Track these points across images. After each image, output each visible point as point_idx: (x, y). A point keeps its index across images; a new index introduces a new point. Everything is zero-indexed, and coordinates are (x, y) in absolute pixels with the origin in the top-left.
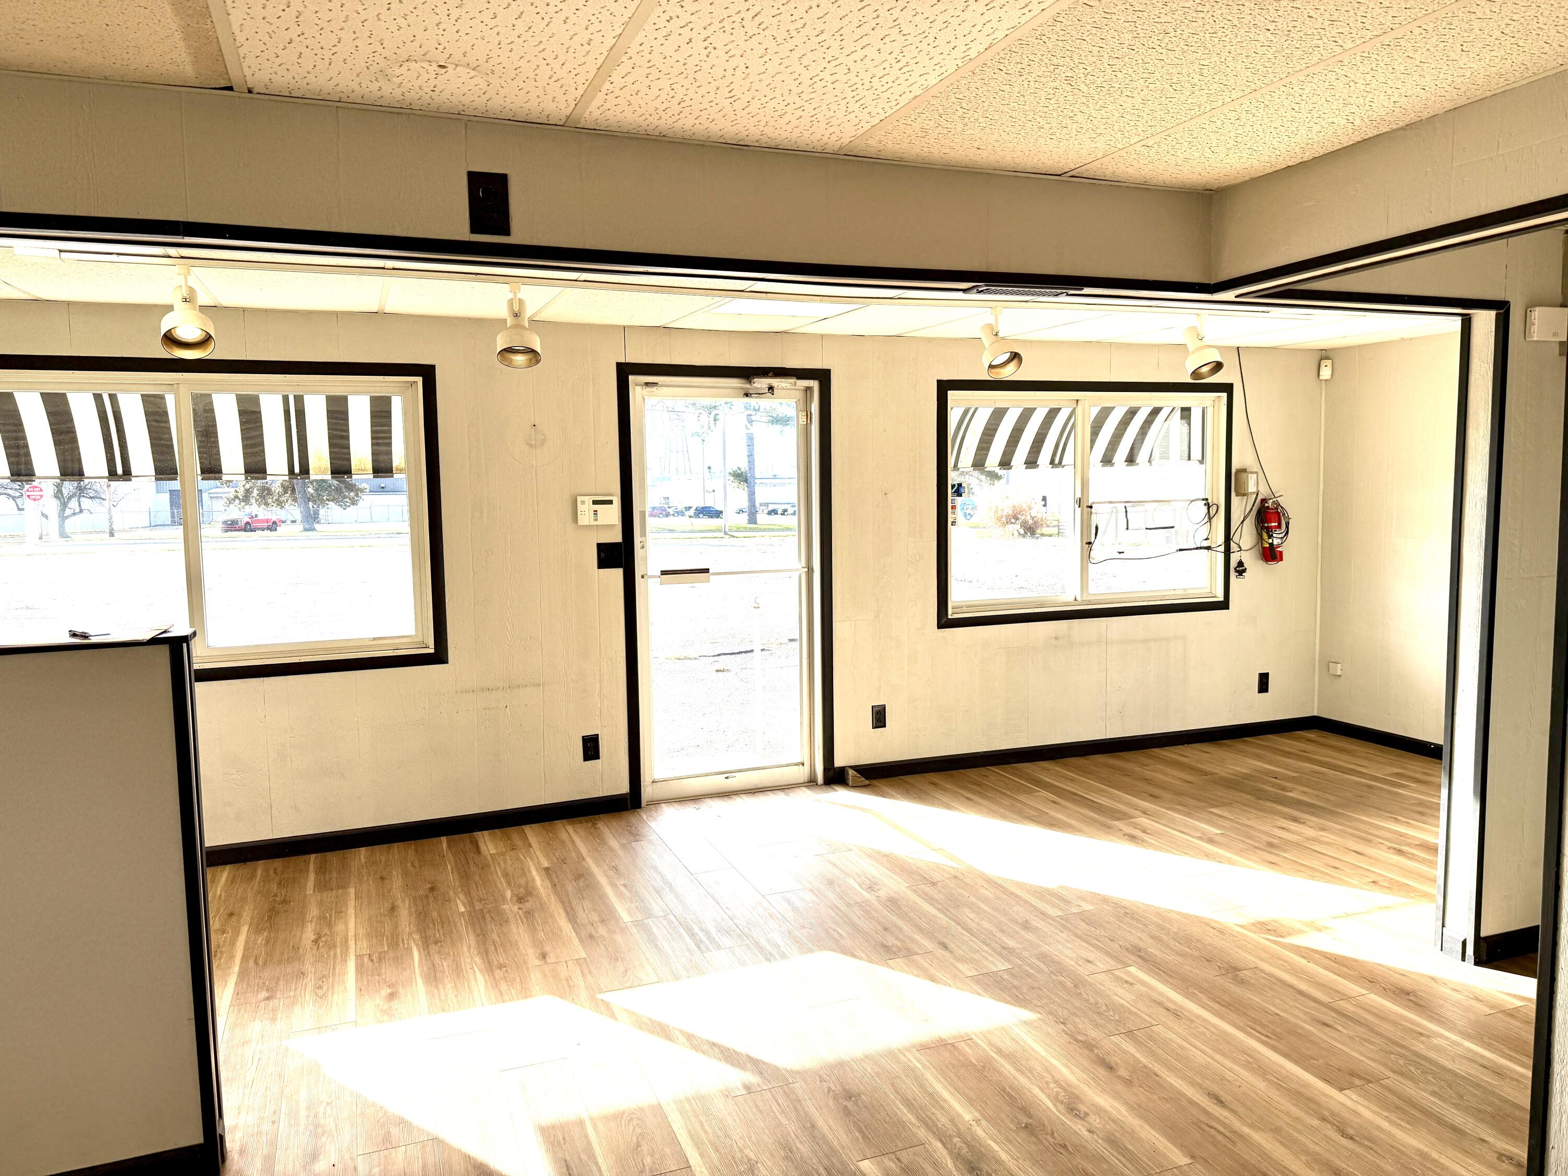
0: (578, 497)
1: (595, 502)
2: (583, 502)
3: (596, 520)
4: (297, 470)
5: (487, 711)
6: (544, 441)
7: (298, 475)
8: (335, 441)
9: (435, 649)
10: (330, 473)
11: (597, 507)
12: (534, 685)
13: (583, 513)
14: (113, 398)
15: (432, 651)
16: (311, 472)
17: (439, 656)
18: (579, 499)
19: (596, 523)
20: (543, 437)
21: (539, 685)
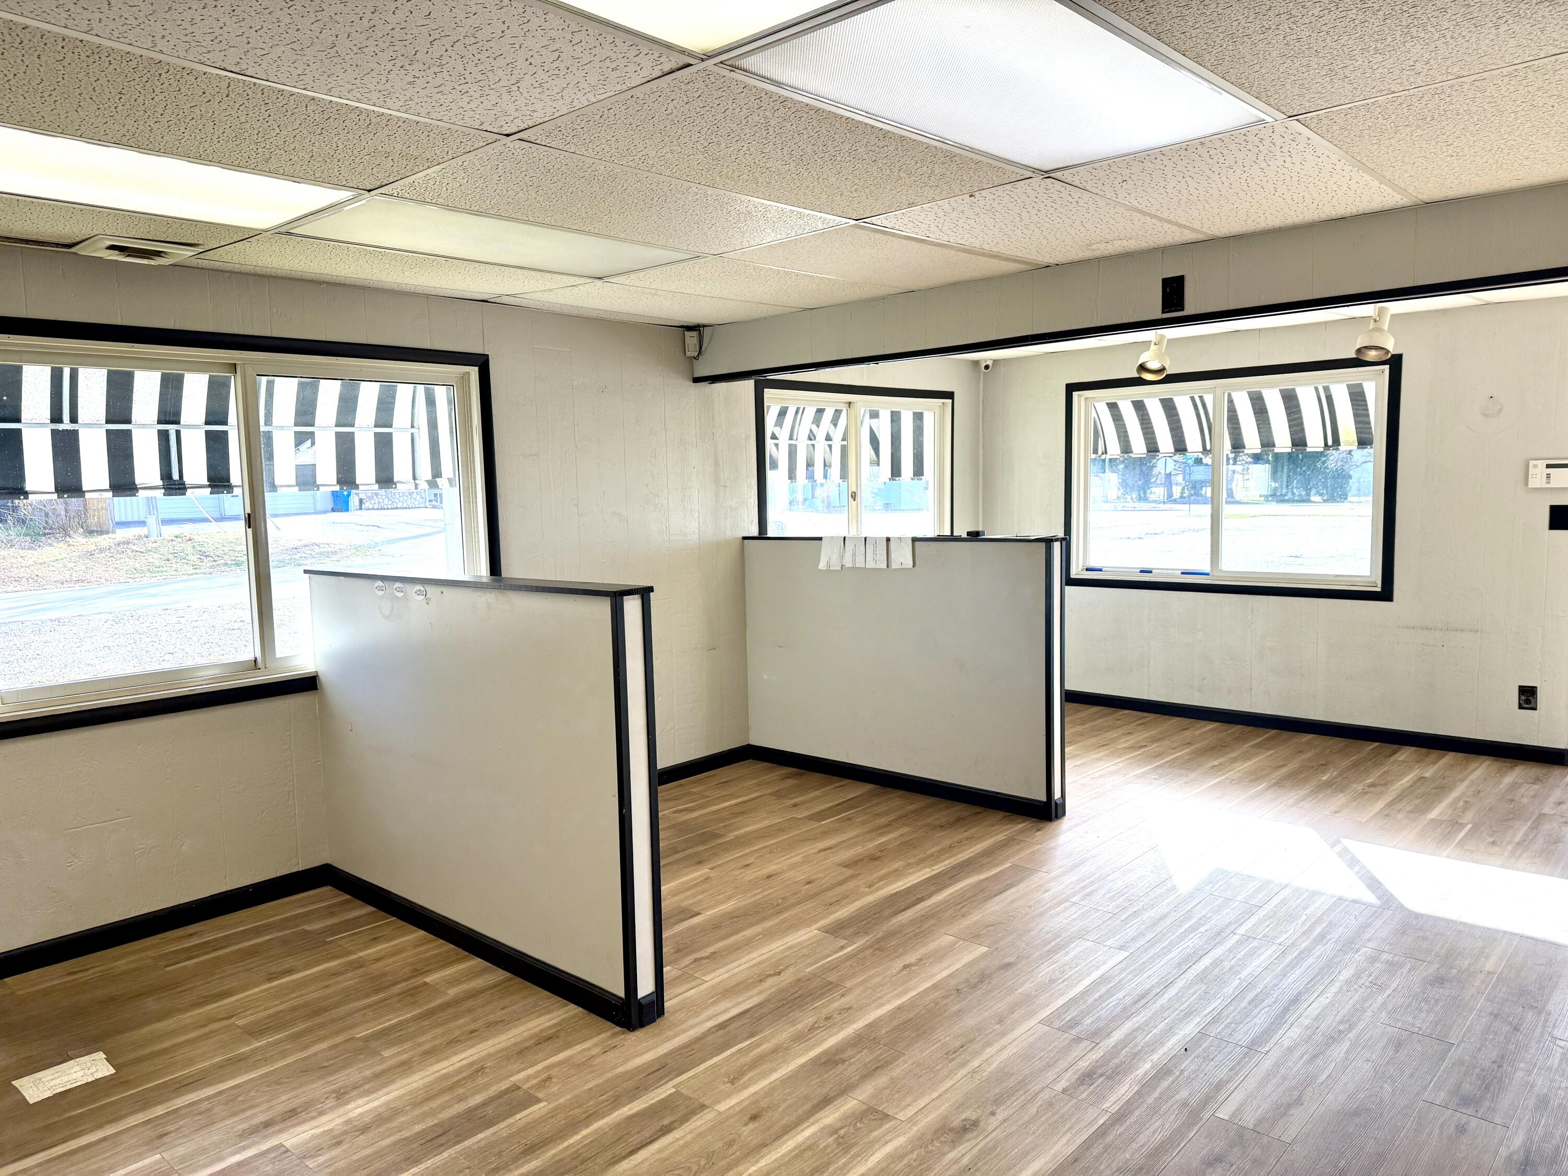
0: (1531, 462)
1: (1548, 466)
2: (1535, 466)
3: (1548, 483)
4: (1330, 442)
5: (1425, 647)
6: (1500, 411)
7: (1330, 447)
8: (1360, 419)
9: (1382, 588)
10: (1357, 444)
11: (1550, 470)
12: (1472, 631)
13: (1534, 476)
14: (1201, 397)
15: (1379, 589)
16: (1342, 444)
17: (1386, 594)
18: (1532, 463)
19: (1548, 486)
20: (1500, 407)
21: (1477, 631)
